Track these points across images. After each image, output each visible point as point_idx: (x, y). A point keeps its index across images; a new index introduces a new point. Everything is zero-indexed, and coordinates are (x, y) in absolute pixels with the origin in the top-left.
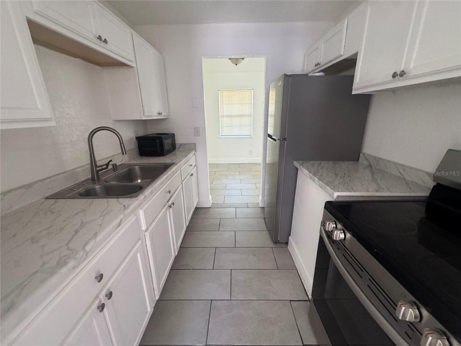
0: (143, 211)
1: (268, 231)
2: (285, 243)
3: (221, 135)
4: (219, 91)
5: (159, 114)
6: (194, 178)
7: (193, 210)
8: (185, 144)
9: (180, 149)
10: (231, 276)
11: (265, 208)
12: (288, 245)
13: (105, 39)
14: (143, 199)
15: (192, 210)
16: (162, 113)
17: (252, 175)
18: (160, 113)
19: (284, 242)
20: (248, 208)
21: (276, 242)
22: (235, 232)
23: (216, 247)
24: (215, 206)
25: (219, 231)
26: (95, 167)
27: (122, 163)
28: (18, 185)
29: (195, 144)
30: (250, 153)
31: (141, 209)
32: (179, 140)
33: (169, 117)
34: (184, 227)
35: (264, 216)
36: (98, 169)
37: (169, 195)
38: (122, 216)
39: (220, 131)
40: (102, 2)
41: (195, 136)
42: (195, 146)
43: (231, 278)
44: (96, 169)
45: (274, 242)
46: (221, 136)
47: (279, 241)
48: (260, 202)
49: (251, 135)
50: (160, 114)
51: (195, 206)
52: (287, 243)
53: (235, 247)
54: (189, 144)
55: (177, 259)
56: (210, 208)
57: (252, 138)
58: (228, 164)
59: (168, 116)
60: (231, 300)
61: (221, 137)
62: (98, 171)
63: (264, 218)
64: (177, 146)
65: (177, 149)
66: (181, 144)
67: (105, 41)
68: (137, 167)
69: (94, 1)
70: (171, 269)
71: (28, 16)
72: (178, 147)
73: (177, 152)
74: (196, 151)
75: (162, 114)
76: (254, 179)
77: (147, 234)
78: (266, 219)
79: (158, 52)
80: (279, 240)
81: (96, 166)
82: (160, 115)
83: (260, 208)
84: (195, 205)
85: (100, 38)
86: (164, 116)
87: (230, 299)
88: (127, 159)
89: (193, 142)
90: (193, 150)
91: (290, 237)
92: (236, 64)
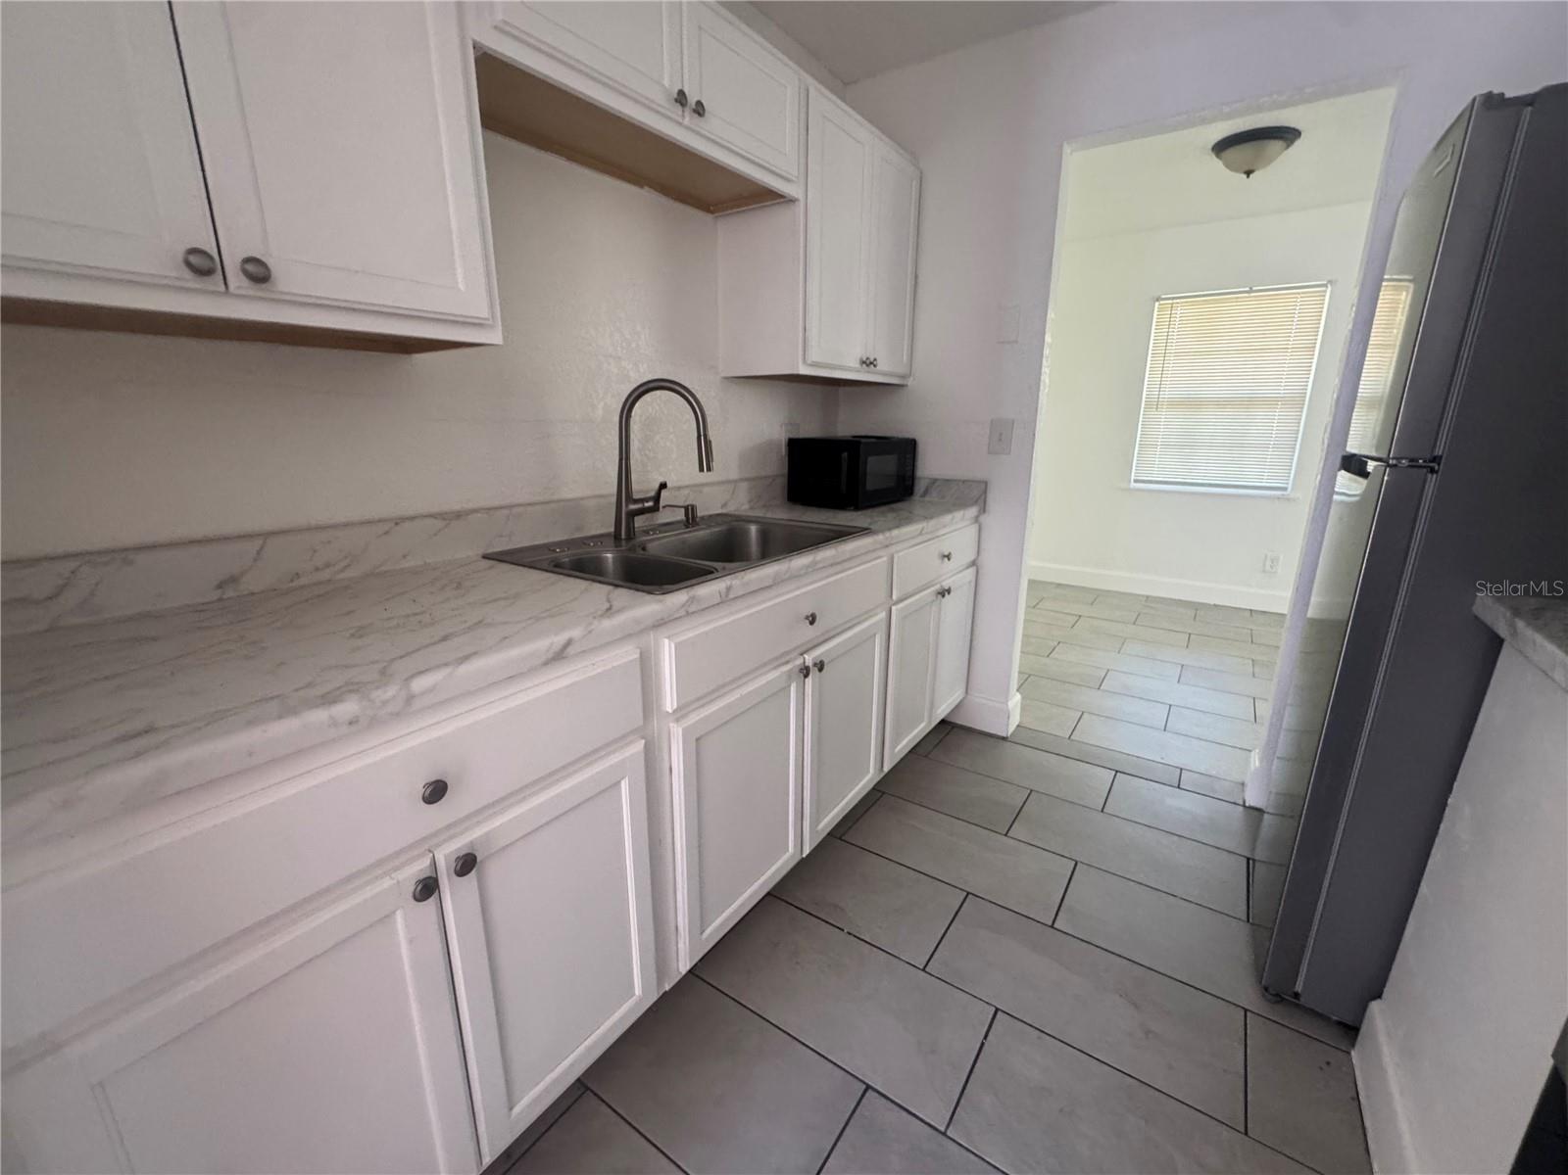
0: (673, 646)
1: (1248, 925)
2: (1339, 1023)
3: (1133, 478)
4: (1157, 304)
5: (864, 362)
6: (955, 608)
7: (930, 722)
8: (948, 480)
9: (927, 499)
10: (986, 1037)
11: (1266, 816)
12: (1353, 1045)
13: (699, 103)
14: (683, 606)
15: (922, 725)
16: (879, 362)
17: (1251, 662)
18: (868, 359)
19: (1335, 1018)
20: (1179, 787)
21: (1277, 995)
22: (1076, 865)
23: (968, 893)
24: (1024, 738)
25: (1006, 835)
26: (626, 500)
27: (724, 511)
28: (435, 509)
29: (986, 483)
30: (1268, 568)
31: (669, 637)
32: (930, 465)
33: (910, 382)
34: (868, 772)
35: (1253, 849)
36: (633, 507)
37: (810, 633)
38: (576, 633)
39: (1135, 462)
40: (729, 7)
41: (989, 453)
42: (985, 492)
43: (983, 1044)
44: (627, 506)
45: (1266, 989)
46: (1136, 481)
47: (1296, 995)
48: (1247, 781)
49: (1285, 489)
50: (868, 363)
51: (941, 712)
52: (1351, 1031)
53: (1052, 927)
54: (964, 481)
55: (801, 871)
56: (1004, 739)
57: (1288, 500)
58: (1148, 597)
59: (903, 377)
60: (944, 1134)
61: (1133, 485)
62: (632, 514)
63: (1248, 859)
64: (920, 487)
65: (916, 497)
66: (935, 481)
67: (699, 110)
68: (753, 529)
69: (704, 3)
70: (769, 894)
71: (478, 39)
72: (922, 490)
73: (916, 504)
74: (983, 510)
75: (875, 366)
76: (1254, 675)
77: (677, 731)
78: (1257, 864)
79: (902, 151)
80: (1299, 987)
81: (630, 500)
82: (868, 365)
83: (1241, 808)
84: (939, 711)
85: (681, 98)
86: (885, 374)
87: (942, 1129)
88: (743, 505)
89: (979, 475)
90: (972, 505)
91: (1375, 1007)
92: (1247, 168)
